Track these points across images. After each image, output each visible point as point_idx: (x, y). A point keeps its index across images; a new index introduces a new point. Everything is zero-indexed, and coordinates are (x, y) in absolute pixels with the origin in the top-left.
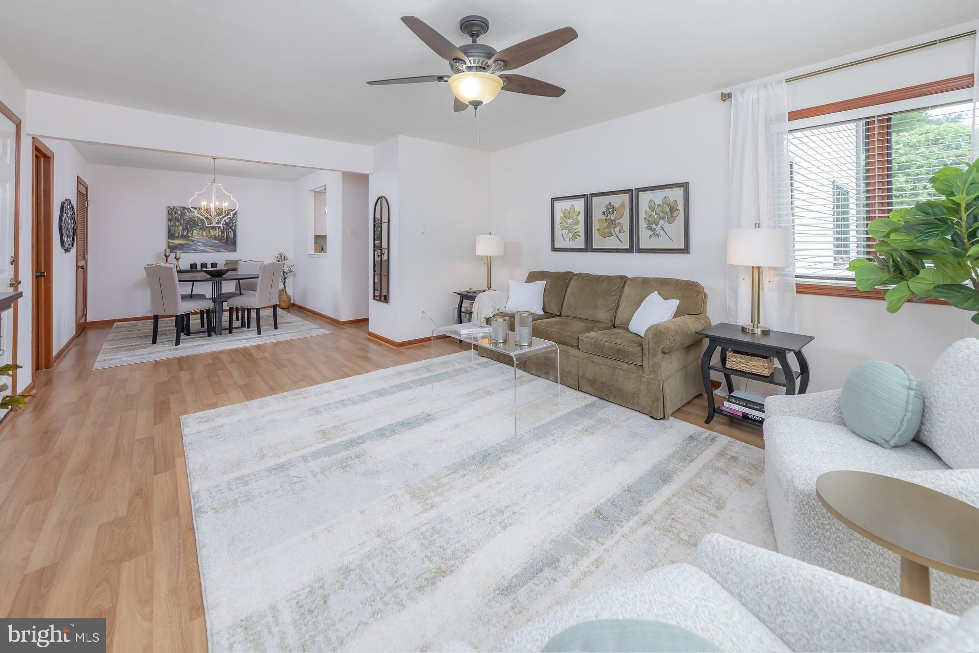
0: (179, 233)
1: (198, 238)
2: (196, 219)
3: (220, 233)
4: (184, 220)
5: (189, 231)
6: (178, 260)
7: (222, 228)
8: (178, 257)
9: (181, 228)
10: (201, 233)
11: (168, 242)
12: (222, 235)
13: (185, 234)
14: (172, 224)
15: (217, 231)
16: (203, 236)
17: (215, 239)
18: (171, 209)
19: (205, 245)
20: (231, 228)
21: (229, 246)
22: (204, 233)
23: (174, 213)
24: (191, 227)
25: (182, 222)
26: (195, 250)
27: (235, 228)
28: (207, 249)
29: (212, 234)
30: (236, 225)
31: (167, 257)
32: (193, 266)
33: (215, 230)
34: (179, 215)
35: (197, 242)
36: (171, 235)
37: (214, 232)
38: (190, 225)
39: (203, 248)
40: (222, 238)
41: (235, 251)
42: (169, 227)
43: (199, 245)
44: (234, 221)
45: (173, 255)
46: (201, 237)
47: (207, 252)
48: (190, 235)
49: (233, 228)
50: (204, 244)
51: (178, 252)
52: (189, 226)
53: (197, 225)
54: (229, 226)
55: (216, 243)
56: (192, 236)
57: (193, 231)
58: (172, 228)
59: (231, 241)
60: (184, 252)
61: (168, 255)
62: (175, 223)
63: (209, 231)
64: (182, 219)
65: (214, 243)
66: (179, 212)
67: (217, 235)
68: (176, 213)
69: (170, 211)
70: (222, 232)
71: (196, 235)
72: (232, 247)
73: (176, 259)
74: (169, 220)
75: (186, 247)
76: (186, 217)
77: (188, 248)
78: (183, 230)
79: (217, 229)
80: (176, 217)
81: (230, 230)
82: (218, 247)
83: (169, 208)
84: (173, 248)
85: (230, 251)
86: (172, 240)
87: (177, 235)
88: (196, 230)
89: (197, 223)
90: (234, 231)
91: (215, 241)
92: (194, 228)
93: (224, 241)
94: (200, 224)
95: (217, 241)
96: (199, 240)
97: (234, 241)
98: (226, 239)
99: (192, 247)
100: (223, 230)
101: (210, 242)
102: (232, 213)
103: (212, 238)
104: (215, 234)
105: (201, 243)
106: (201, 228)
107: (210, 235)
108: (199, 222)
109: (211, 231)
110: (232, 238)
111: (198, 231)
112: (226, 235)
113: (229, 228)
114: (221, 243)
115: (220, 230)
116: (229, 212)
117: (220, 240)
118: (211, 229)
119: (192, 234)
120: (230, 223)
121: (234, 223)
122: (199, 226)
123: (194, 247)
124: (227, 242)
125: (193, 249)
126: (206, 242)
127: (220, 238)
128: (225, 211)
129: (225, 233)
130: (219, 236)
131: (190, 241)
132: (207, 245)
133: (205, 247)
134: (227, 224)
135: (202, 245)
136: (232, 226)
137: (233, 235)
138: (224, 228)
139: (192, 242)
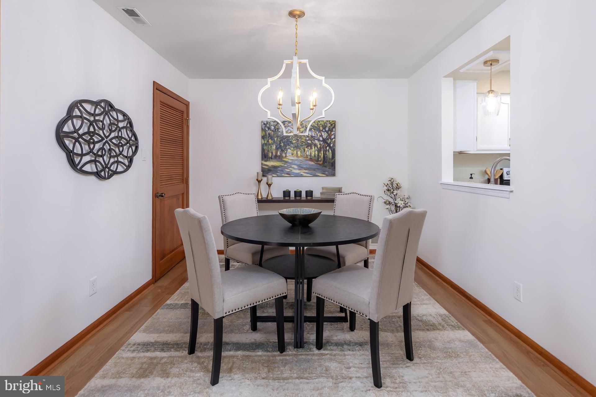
0: (272, 153)
1: (292, 158)
3: (316, 152)
4: (278, 137)
5: (282, 151)
6: (269, 185)
7: (319, 146)
8: (270, 183)
9: (274, 147)
10: (295, 152)
11: (262, 164)
12: (318, 155)
13: (279, 154)
14: (266, 142)
15: (313, 149)
16: (297, 156)
17: (311, 160)
18: (264, 124)
19: (300, 167)
20: (329, 145)
21: (327, 169)
22: (299, 153)
23: (267, 129)
24: (285, 146)
25: (276, 139)
26: (289, 174)
27: (334, 145)
28: (302, 172)
29: (308, 153)
30: (335, 142)
31: (259, 182)
32: (287, 193)
33: (311, 148)
34: (273, 131)
35: (291, 163)
36: (265, 156)
37: (310, 151)
38: (284, 143)
39: (297, 171)
40: (318, 158)
41: (334, 175)
42: (263, 145)
43: (293, 168)
44: (333, 137)
45: (265, 179)
46: (295, 158)
47: (302, 176)
48: (284, 155)
49: (332, 145)
50: (298, 166)
51: (270, 177)
52: (282, 144)
53: (291, 142)
54: (327, 143)
55: (312, 165)
56: (286, 156)
57: (287, 151)
58: (265, 147)
59: (329, 163)
60: (278, 176)
61: (260, 179)
62: (268, 141)
63: (304, 150)
64: (275, 135)
65: (309, 164)
66: (273, 127)
67: (313, 154)
68: (269, 128)
69: (263, 127)
70: (319, 151)
71: (290, 155)
72: (330, 170)
74: (263, 137)
75: (280, 170)
76: (280, 133)
77: (282, 171)
78: (277, 149)
79: (313, 147)
80: (269, 134)
81: (328, 148)
82: (314, 170)
83: (263, 123)
84: (266, 172)
85: (327, 176)
86: (266, 161)
87: (270, 155)
88: (291, 149)
89: (291, 140)
90: (333, 150)
91: (310, 163)
92: (288, 147)
93: (321, 162)
94: (294, 142)
95: (313, 163)
96: (293, 162)
97: (332, 163)
98: (323, 160)
99: (286, 170)
100: (320, 147)
101: (305, 164)
102: (329, 125)
103: (307, 159)
104: (311, 154)
105: (295, 165)
106: (295, 147)
107: (306, 155)
108: (294, 139)
109: (306, 149)
110: (330, 159)
111: (292, 150)
112: (323, 154)
113: (326, 145)
114: (318, 165)
115: (316, 148)
116: (326, 124)
117: (316, 161)
118: (307, 147)
119: (286, 154)
120: (328, 139)
121: (333, 139)
122: (293, 144)
123: (288, 170)
124: (324, 163)
125: (287, 173)
126: (301, 164)
127: (316, 158)
128: (322, 123)
129: (322, 152)
130: (315, 156)
131: (284, 163)
132: (302, 167)
133: (300, 170)
134: (324, 141)
135: (297, 168)
136: (330, 142)
137: (331, 154)
138: (320, 146)
139: (286, 164)
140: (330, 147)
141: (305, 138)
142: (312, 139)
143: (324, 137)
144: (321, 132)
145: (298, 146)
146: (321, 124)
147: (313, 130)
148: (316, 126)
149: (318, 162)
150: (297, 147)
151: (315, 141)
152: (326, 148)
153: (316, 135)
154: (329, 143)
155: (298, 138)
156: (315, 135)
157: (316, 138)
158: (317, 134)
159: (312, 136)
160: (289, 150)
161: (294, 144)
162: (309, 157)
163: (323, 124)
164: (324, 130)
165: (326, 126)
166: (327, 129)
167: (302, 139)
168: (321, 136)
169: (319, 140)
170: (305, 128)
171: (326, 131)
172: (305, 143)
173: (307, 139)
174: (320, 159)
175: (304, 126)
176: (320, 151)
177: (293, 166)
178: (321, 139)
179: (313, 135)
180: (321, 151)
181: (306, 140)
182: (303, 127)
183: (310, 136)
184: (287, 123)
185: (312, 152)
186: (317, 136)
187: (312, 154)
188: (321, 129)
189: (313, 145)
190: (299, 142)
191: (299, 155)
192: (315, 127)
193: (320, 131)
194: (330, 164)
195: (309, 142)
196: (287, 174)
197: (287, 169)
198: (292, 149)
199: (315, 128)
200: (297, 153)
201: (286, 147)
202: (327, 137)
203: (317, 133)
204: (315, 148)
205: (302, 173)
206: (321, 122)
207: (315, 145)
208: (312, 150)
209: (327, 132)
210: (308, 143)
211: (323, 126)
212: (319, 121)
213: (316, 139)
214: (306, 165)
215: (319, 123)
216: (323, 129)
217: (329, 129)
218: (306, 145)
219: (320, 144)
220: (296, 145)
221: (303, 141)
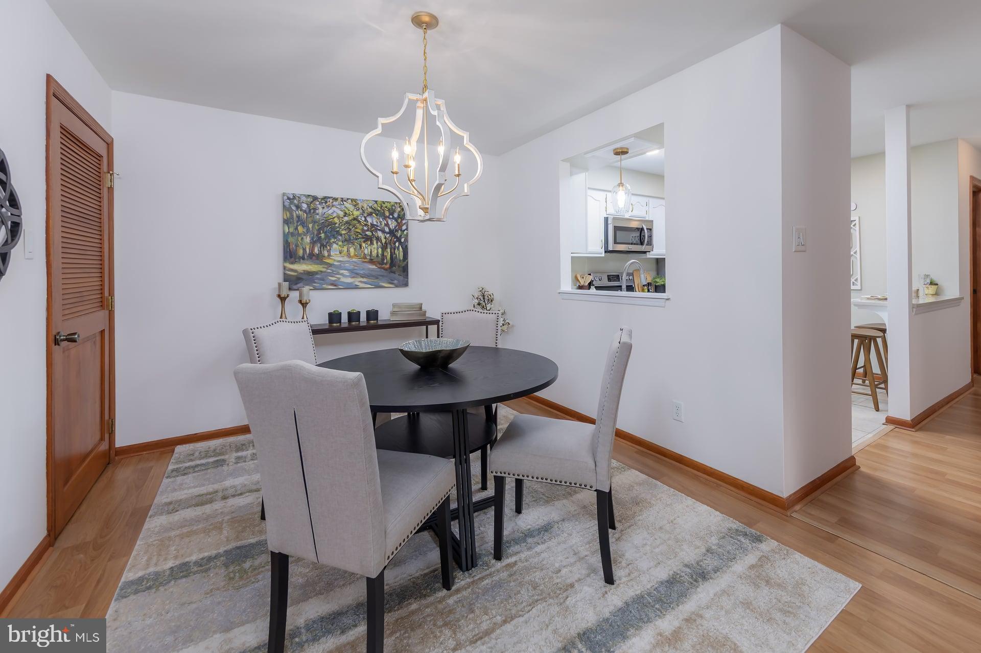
0: (304, 250)
1: (341, 259)
2: (336, 220)
3: (380, 250)
4: (314, 222)
5: (323, 246)
6: (304, 305)
7: (384, 241)
8: (304, 301)
9: (308, 239)
10: (345, 249)
11: (285, 268)
12: (383, 255)
13: (316, 251)
14: (292, 230)
15: (375, 245)
16: (349, 255)
17: (371, 261)
18: (289, 198)
19: (354, 274)
20: (399, 240)
21: (396, 276)
22: (352, 250)
23: (294, 208)
24: (328, 238)
25: (310, 226)
26: (335, 285)
27: (406, 240)
28: (357, 281)
29: (366, 252)
30: (407, 235)
31: (283, 299)
32: (334, 317)
33: (372, 243)
34: (305, 212)
35: (340, 267)
36: (290, 255)
37: (369, 248)
38: (325, 233)
39: (349, 280)
40: (383, 260)
41: (406, 284)
42: (286, 236)
43: (342, 274)
44: (404, 227)
45: (295, 295)
46: (346, 259)
47: (356, 287)
48: (326, 254)
49: (403, 240)
50: (351, 271)
51: (306, 289)
52: (323, 235)
53: (338, 233)
54: (396, 237)
55: (373, 270)
56: (329, 255)
57: (331, 246)
58: (291, 239)
59: (399, 266)
60: (315, 289)
61: (283, 295)
62: (296, 229)
63: (361, 246)
64: (310, 220)
65: (369, 269)
66: (305, 206)
67: (374, 254)
68: (298, 207)
69: (287, 204)
70: (384, 248)
71: (337, 253)
72: (401, 278)
73: (302, 304)
74: (286, 222)
75: (318, 279)
76: (318, 217)
77: (323, 280)
78: (313, 243)
79: (375, 242)
80: (298, 217)
81: (397, 244)
82: (377, 278)
83: (285, 198)
84: (294, 281)
85: (397, 286)
86: (292, 263)
87: (301, 252)
88: (337, 244)
89: (338, 229)
90: (404, 247)
91: (371, 267)
92: (333, 240)
93: (388, 266)
94: (343, 232)
95: (374, 267)
96: (342, 265)
97: (404, 267)
98: (390, 262)
99: (330, 278)
100: (386, 243)
101: (361, 268)
102: (399, 209)
103: (366, 260)
104: (371, 252)
105: (345, 270)
106: (346, 240)
107: (363, 254)
108: (343, 227)
109: (364, 245)
110: (400, 261)
111: (340, 246)
112: (389, 254)
113: (395, 240)
114: (382, 270)
115: (379, 243)
116: (394, 208)
117: (380, 264)
118: (364, 242)
119: (329, 251)
120: (397, 231)
121: (405, 230)
122: (341, 235)
123: (334, 279)
124: (392, 267)
125: (332, 282)
126: (356, 268)
127: (380, 259)
128: (389, 206)
129: (389, 250)
130: (377, 256)
131: (326, 266)
132: (357, 274)
133: (353, 277)
134: (392, 232)
135: (348, 274)
136: (401, 236)
137: (402, 254)
138: (386, 241)
139: (330, 268)
140: (400, 243)
141: (361, 227)
142: (372, 229)
143: (391, 228)
144: (387, 219)
145: (350, 239)
146: (386, 207)
147: (374, 214)
148: (379, 209)
149: (382, 265)
150: (348, 241)
151: (377, 232)
152: (395, 244)
153: (379, 224)
154: (399, 236)
155: (351, 227)
156: (377, 223)
157: (379, 228)
158: (381, 222)
159: (372, 225)
160: (335, 246)
161: (343, 235)
162: (368, 257)
163: (390, 208)
164: (391, 217)
165: (394, 211)
166: (396, 215)
167: (356, 228)
168: (387, 225)
169: (383, 232)
170: (361, 211)
171: (393, 218)
172: (361, 234)
173: (365, 228)
174: (385, 261)
175: (360, 207)
176: (386, 249)
177: (342, 272)
178: (387, 230)
179: (375, 223)
180: (386, 248)
181: (363, 230)
182: (359, 209)
183: (370, 225)
184: (331, 201)
185: (373, 251)
186: (381, 224)
187: (373, 253)
188: (387, 214)
189: (375, 238)
190: (352, 233)
191: (352, 254)
192: (378, 210)
193: (385, 218)
194: (401, 269)
195: (369, 233)
196: (332, 284)
197: (331, 276)
198: (340, 243)
199: (377, 212)
200: (348, 250)
201: (330, 239)
202: (395, 227)
203: (381, 220)
204: (377, 243)
205: (357, 283)
206: (386, 203)
207: (378, 239)
208: (373, 246)
209: (396, 220)
210: (366, 235)
211: (389, 210)
212: (384, 203)
213: (379, 230)
214: (363, 269)
215: (384, 205)
216: (389, 215)
217: (399, 215)
218: (363, 238)
219: (385, 238)
220: (347, 237)
221: (358, 232)
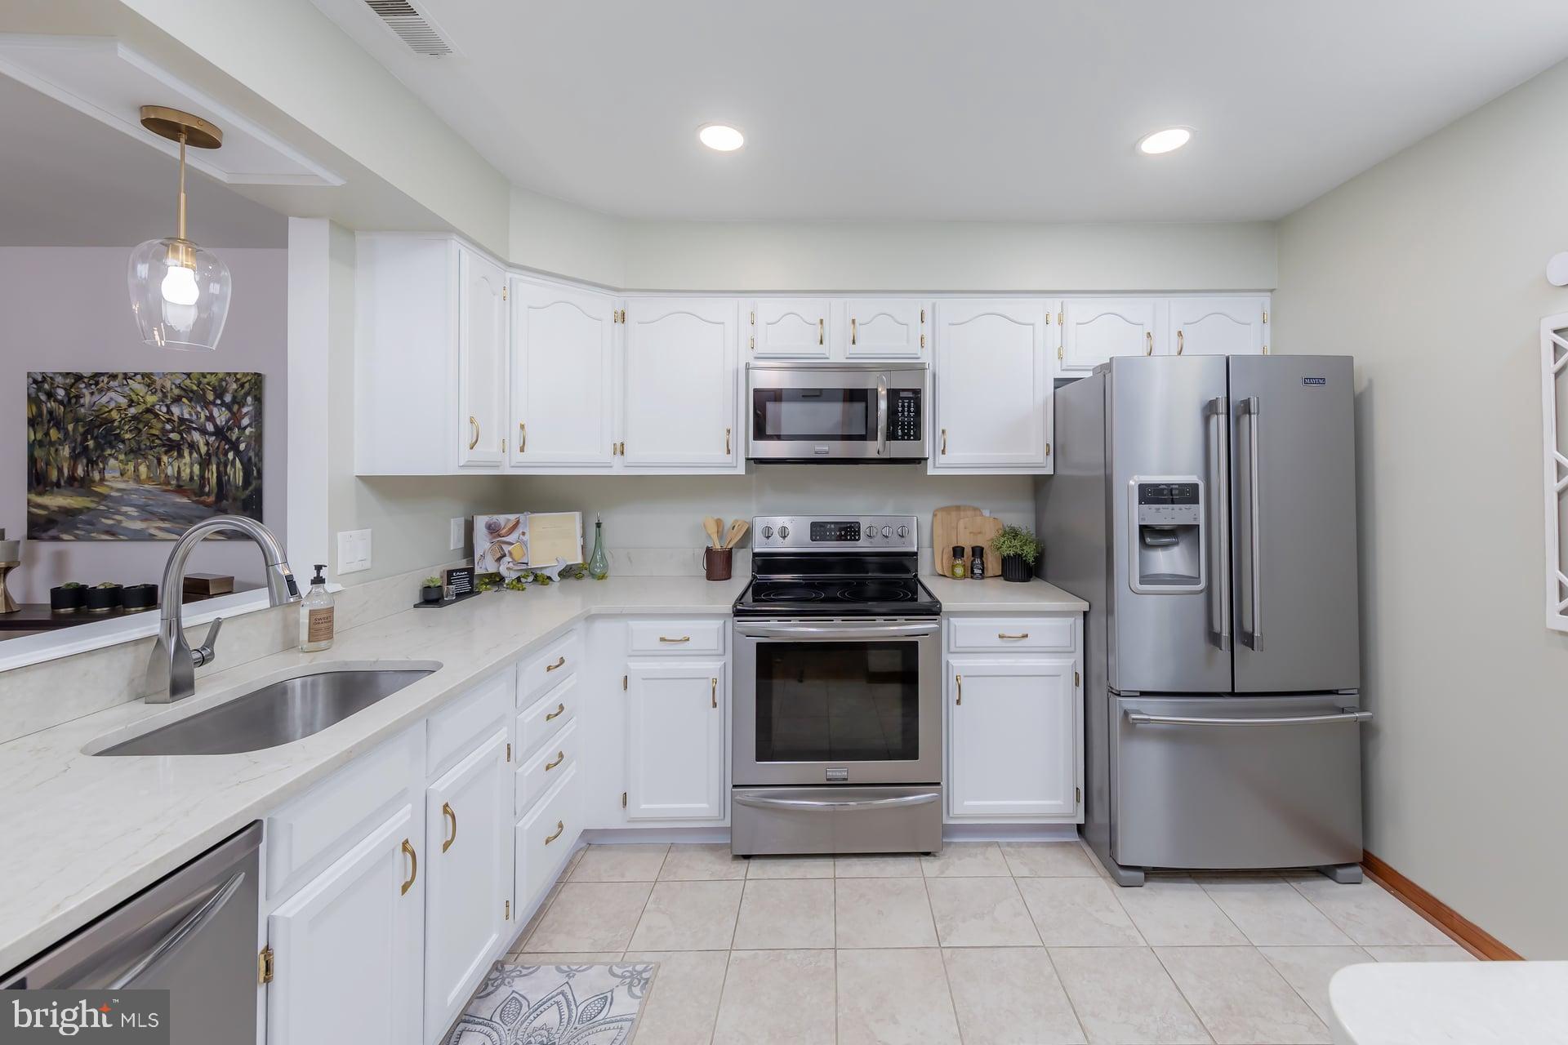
0: (60, 470)
1: (122, 486)
2: (115, 415)
3: (196, 468)
4: (76, 420)
5: (91, 463)
7: (203, 449)
9: (66, 452)
10: (131, 466)
11: (29, 502)
12: (202, 477)
13: (80, 471)
14: (40, 436)
15: (187, 459)
16: (137, 479)
17: (180, 490)
18: (36, 381)
19: (147, 513)
20: (234, 446)
22: (143, 469)
23: (44, 397)
24: (100, 447)
25: (70, 427)
26: (112, 533)
27: (251, 446)
28: (153, 527)
29: (169, 471)
30: (252, 436)
33: (181, 456)
34: (61, 403)
35: (119, 501)
36: (38, 478)
37: (176, 464)
38: (95, 438)
39: (138, 525)
40: (202, 486)
42: (31, 447)
43: (125, 514)
44: (246, 422)
46: (132, 485)
47: (152, 538)
48: (96, 476)
49: (242, 447)
50: (142, 508)
52: (91, 443)
53: (118, 438)
54: (228, 441)
55: (183, 506)
56: (102, 479)
57: (105, 460)
58: (39, 452)
59: (235, 499)
60: (78, 540)
62: (47, 434)
63: (159, 461)
64: (69, 416)
65: (175, 504)
66: (62, 392)
67: (185, 474)
68: (50, 395)
69: (33, 391)
70: (205, 463)
71: (116, 475)
74: (32, 423)
75: (84, 522)
76: (83, 410)
77: (91, 524)
78: (75, 458)
79: (186, 453)
80: (50, 413)
81: (231, 455)
83: (31, 380)
84: (42, 525)
86: (41, 494)
87: (54, 475)
88: (116, 459)
89: (118, 431)
90: (245, 460)
91: (178, 500)
92: (108, 452)
93: (212, 499)
94: (127, 436)
95: (185, 500)
96: (125, 497)
97: (244, 500)
98: (215, 490)
99: (103, 520)
100: (208, 453)
101: (161, 503)
102: (235, 386)
103: (169, 488)
104: (179, 472)
105: (131, 506)
106: (132, 451)
107: (163, 476)
108: (127, 427)
109: (165, 459)
110: (237, 488)
111: (121, 461)
112: (215, 475)
113: (227, 447)
114: (201, 506)
115: (195, 455)
116: (224, 384)
117: (196, 494)
118: (166, 453)
119: (102, 471)
120: (230, 429)
121: (245, 428)
122: (123, 441)
123: (110, 522)
124: (221, 501)
125: (108, 529)
126: (151, 502)
127: (196, 485)
128: (213, 380)
129: (214, 467)
130: (192, 479)
131: (96, 500)
132: (152, 513)
133: (146, 520)
134: (220, 432)
135: (136, 514)
136: (238, 439)
137: (241, 474)
138: (209, 450)
139: (104, 503)
140: (238, 452)
141: (160, 425)
142: (181, 428)
143: (218, 423)
144: (211, 406)
145: (140, 449)
146: (208, 384)
147: (184, 400)
148: (195, 388)
149: (200, 496)
150: (135, 452)
151: (190, 433)
152: (226, 454)
153: (194, 417)
154: (234, 438)
155: (141, 426)
156: (191, 415)
157: (194, 425)
158: (198, 414)
159: (182, 420)
160: (112, 462)
161: (127, 442)
162: (174, 482)
163: (217, 384)
164: (219, 402)
165: (224, 391)
166: (228, 398)
167: (151, 428)
168: (211, 418)
169: (203, 431)
170: (160, 395)
171: (223, 404)
172: (161, 439)
173: (168, 427)
174: (207, 489)
175: (158, 387)
176: (208, 465)
177: (125, 509)
178: (210, 427)
179: (187, 416)
180: (209, 463)
181: (163, 430)
182: (156, 392)
183: (176, 419)
184: (106, 380)
185: (182, 469)
186: (198, 418)
187: (183, 474)
188: (210, 396)
189: (187, 446)
190: (144, 437)
191: (143, 476)
192: (192, 391)
193: (207, 404)
194: (239, 504)
195: (174, 436)
196: (108, 532)
197: (106, 518)
198: (122, 457)
199: (191, 395)
200: (136, 470)
201: (103, 450)
202: (227, 422)
203: (199, 409)
204: (191, 454)
205: (153, 531)
206: (208, 376)
207: (193, 446)
208: (184, 461)
209: (229, 407)
210: (169, 440)
211: (214, 390)
212: (204, 375)
213: (195, 429)
214: (165, 505)
215: (205, 381)
216: (215, 399)
217: (234, 398)
218: (164, 445)
219: (207, 444)
220: (134, 444)
221: (154, 435)
